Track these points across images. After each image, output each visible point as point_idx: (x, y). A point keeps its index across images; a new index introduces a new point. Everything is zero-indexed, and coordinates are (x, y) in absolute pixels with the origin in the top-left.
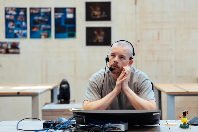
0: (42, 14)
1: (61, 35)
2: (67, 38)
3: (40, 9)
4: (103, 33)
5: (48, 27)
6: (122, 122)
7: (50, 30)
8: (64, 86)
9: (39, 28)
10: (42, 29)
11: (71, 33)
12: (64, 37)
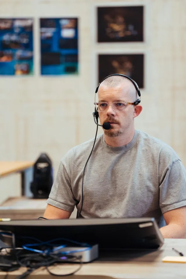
0: (17, 31)
1: (51, 69)
2: (63, 74)
3: (14, 20)
4: (128, 65)
5: (28, 54)
6: (85, 244)
7: (30, 59)
8: (42, 165)
9: (12, 56)
10: (16, 58)
11: (69, 64)
12: (57, 73)
